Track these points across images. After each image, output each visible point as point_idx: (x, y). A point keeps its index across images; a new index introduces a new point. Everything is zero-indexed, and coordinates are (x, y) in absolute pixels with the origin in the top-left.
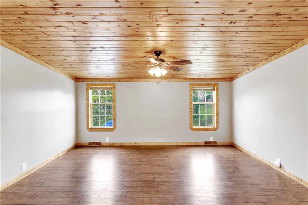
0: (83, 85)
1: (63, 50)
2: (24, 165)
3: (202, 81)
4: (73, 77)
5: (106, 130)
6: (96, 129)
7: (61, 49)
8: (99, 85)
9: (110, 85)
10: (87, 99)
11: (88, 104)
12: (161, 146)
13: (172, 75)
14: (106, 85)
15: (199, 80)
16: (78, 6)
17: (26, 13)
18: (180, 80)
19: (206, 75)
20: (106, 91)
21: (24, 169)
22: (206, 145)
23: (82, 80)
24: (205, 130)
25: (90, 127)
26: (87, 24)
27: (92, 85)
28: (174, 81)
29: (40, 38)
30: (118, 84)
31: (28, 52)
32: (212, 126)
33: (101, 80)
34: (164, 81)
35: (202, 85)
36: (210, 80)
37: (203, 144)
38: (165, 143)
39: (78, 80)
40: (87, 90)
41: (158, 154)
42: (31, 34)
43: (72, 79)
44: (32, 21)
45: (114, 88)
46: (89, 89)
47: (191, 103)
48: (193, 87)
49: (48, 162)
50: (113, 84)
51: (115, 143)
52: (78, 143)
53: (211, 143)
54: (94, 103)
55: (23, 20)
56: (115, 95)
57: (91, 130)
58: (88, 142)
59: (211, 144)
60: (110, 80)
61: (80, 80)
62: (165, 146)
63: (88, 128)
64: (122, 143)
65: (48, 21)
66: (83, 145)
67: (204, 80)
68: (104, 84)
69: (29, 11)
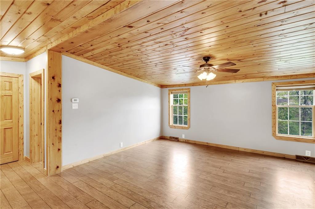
0: (166, 90)
1: (140, 68)
2: (122, 143)
3: (291, 79)
4: (159, 85)
5: (182, 128)
6: (175, 126)
7: (138, 68)
8: (177, 90)
9: (186, 89)
10: (169, 102)
11: (169, 106)
12: (234, 150)
13: (244, 76)
14: (182, 89)
15: (287, 78)
16: (128, 42)
17: (110, 52)
18: (258, 79)
19: (294, 71)
20: (184, 94)
21: (122, 146)
22: (297, 160)
23: (166, 87)
24: (296, 140)
25: (171, 124)
26: (140, 50)
27: (173, 90)
28: (251, 82)
29: (124, 63)
30: (192, 88)
31: (124, 72)
32: (311, 137)
33: (179, 85)
34: (239, 82)
35: (292, 84)
36: (307, 76)
37: (295, 158)
38: (239, 148)
39: (163, 87)
40: (169, 94)
41: (223, 156)
42: (119, 62)
43: (158, 86)
44: (115, 55)
45: (189, 92)
46: (171, 93)
47: (274, 106)
48: (277, 87)
49: (137, 145)
50: (188, 89)
51: (189, 140)
52: (162, 136)
53: (307, 159)
54: (174, 105)
55: (112, 56)
56: (189, 98)
57: (171, 127)
58: (169, 136)
59: (306, 161)
60: (185, 85)
61: (164, 87)
62: (239, 151)
63: (169, 125)
64: (195, 141)
65: (121, 54)
66: (166, 138)
67: (296, 77)
68: (181, 89)
69: (111, 51)
